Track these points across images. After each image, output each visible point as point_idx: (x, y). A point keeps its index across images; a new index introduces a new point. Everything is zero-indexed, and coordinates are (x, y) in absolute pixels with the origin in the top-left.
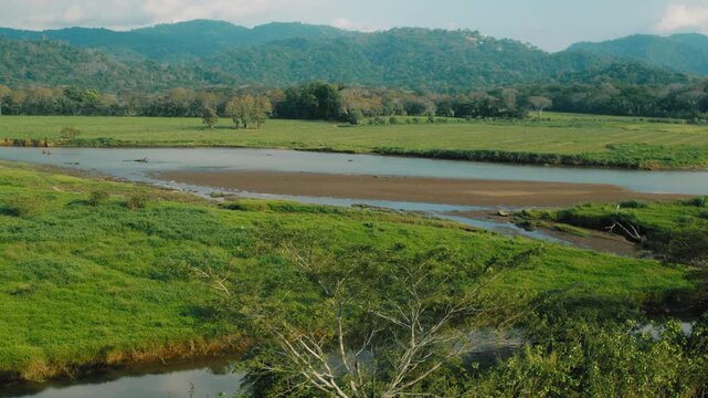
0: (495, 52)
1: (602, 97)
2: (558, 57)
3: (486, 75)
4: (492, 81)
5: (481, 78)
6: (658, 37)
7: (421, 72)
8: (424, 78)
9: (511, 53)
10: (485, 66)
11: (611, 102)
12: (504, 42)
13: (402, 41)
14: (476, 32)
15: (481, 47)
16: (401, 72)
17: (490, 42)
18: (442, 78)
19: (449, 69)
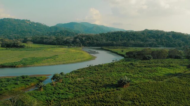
0: (34, 26)
1: (51, 40)
2: (51, 28)
3: (30, 32)
4: (32, 34)
5: (29, 33)
6: (77, 23)
7: (11, 31)
8: (12, 33)
9: (39, 26)
10: (31, 30)
11: (53, 42)
12: (37, 23)
13: (6, 22)
14: (29, 20)
15: (30, 25)
16: (5, 31)
17: (33, 23)
18: (17, 33)
19: (20, 31)
